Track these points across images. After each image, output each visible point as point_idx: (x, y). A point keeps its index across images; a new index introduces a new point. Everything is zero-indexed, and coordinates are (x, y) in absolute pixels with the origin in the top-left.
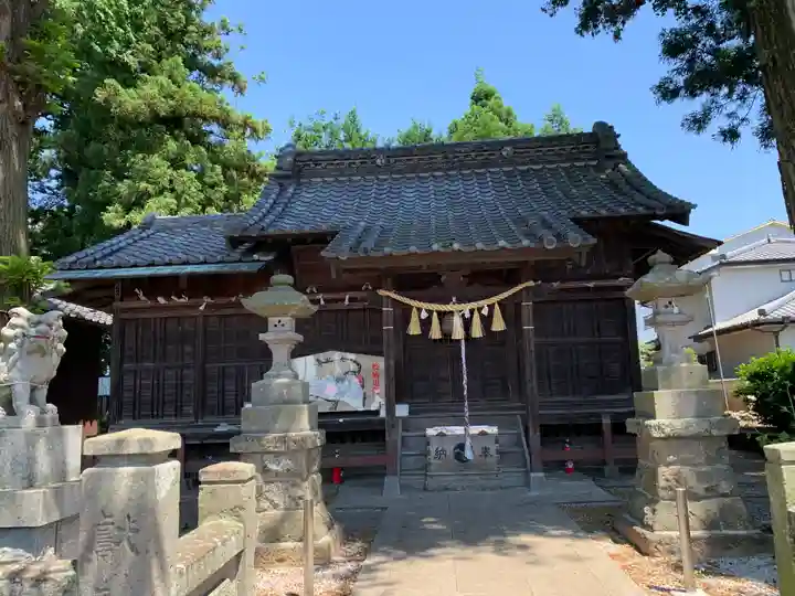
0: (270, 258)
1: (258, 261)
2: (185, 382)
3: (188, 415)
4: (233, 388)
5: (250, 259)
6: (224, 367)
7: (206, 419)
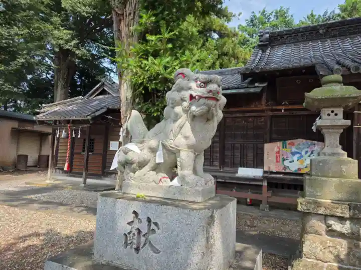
0: (265, 85)
1: (258, 87)
2: (215, 149)
3: (216, 166)
4: (239, 154)
5: (253, 86)
6: (234, 144)
7: (225, 169)
